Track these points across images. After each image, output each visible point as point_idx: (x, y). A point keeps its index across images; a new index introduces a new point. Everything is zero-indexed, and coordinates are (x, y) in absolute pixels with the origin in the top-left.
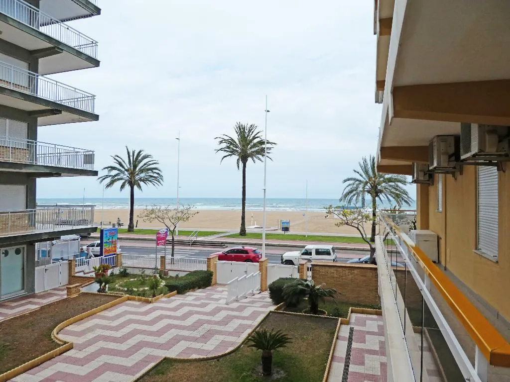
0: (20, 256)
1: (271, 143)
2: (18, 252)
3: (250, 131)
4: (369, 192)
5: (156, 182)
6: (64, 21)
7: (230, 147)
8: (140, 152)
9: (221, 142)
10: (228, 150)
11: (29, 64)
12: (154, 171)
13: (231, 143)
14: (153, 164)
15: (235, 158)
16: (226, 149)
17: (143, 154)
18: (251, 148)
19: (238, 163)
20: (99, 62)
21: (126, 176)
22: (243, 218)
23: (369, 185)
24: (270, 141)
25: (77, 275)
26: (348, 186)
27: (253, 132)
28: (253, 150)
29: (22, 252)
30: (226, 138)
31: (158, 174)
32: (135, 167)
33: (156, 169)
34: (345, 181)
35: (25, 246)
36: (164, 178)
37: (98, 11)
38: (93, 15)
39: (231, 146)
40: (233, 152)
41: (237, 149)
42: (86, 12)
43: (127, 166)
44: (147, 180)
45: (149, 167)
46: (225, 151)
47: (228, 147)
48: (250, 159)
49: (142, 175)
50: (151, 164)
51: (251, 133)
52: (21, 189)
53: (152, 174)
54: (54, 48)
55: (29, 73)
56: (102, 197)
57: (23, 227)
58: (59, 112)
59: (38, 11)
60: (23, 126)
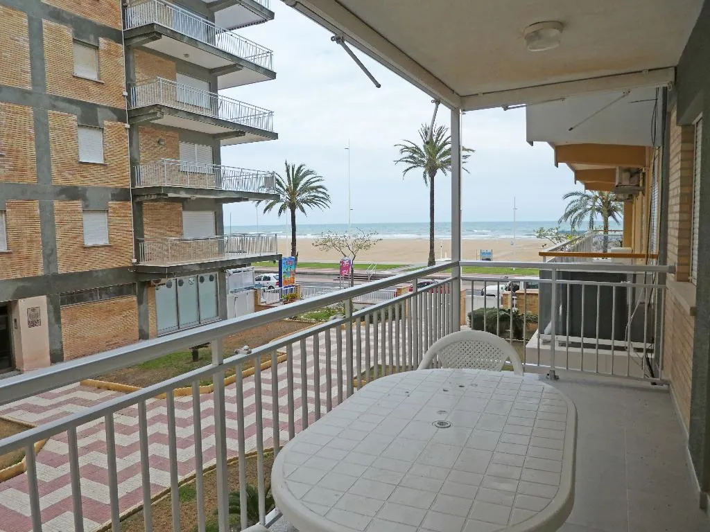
0: (214, 282)
1: (468, 150)
2: (211, 279)
3: (439, 135)
4: (598, 210)
5: (322, 203)
6: (233, 29)
7: (413, 156)
8: (301, 166)
9: (402, 151)
10: (411, 160)
11: (210, 83)
12: (319, 190)
13: (415, 151)
14: (316, 181)
15: (421, 170)
16: (409, 160)
17: (304, 169)
18: (441, 156)
19: (425, 177)
20: (275, 73)
21: (285, 197)
22: (432, 247)
23: (599, 200)
24: (467, 148)
25: (262, 304)
26: (570, 204)
27: (443, 135)
28: (443, 159)
29: (214, 280)
30: (410, 145)
31: (324, 193)
32: (296, 185)
33: (320, 187)
34: (567, 196)
35: (217, 273)
36: (331, 198)
37: (271, 15)
38: (266, 20)
39: (415, 155)
40: (417, 163)
41: (423, 159)
42: (259, 18)
43: (286, 184)
44: (311, 201)
45: (311, 185)
46: (407, 161)
47: (411, 157)
48: (439, 171)
49: (304, 196)
50: (314, 182)
51: (440, 137)
52: (210, 216)
53: (316, 194)
54: (235, 65)
55: (210, 94)
56: (256, 224)
57: (214, 255)
58: (243, 133)
59: (214, 26)
60: (208, 150)
